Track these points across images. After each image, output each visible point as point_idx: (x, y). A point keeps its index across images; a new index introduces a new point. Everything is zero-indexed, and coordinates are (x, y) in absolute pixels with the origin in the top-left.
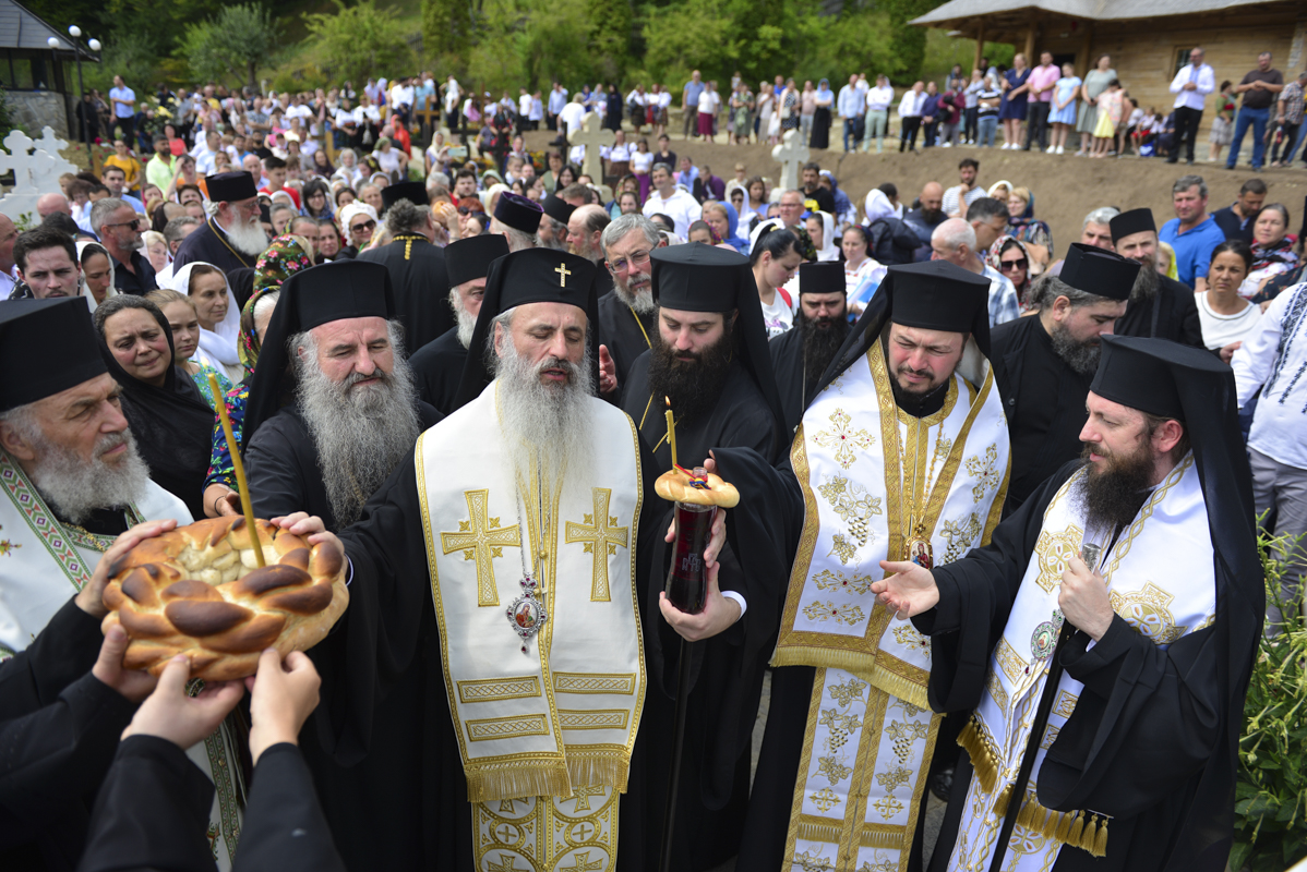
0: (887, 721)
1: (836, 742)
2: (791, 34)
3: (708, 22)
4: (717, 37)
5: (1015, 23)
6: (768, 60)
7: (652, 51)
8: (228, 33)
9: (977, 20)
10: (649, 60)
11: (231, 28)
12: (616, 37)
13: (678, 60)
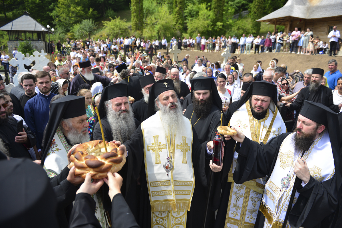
0: (250, 196)
1: (237, 200)
2: (225, 24)
3: (204, 22)
4: (206, 25)
5: (284, 20)
6: (219, 31)
7: (189, 29)
8: (84, 26)
9: (275, 20)
10: (189, 31)
11: (85, 25)
12: (180, 26)
13: (196, 31)
